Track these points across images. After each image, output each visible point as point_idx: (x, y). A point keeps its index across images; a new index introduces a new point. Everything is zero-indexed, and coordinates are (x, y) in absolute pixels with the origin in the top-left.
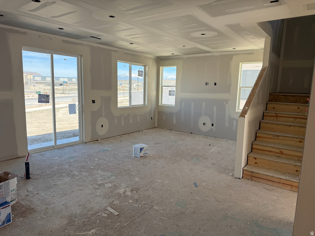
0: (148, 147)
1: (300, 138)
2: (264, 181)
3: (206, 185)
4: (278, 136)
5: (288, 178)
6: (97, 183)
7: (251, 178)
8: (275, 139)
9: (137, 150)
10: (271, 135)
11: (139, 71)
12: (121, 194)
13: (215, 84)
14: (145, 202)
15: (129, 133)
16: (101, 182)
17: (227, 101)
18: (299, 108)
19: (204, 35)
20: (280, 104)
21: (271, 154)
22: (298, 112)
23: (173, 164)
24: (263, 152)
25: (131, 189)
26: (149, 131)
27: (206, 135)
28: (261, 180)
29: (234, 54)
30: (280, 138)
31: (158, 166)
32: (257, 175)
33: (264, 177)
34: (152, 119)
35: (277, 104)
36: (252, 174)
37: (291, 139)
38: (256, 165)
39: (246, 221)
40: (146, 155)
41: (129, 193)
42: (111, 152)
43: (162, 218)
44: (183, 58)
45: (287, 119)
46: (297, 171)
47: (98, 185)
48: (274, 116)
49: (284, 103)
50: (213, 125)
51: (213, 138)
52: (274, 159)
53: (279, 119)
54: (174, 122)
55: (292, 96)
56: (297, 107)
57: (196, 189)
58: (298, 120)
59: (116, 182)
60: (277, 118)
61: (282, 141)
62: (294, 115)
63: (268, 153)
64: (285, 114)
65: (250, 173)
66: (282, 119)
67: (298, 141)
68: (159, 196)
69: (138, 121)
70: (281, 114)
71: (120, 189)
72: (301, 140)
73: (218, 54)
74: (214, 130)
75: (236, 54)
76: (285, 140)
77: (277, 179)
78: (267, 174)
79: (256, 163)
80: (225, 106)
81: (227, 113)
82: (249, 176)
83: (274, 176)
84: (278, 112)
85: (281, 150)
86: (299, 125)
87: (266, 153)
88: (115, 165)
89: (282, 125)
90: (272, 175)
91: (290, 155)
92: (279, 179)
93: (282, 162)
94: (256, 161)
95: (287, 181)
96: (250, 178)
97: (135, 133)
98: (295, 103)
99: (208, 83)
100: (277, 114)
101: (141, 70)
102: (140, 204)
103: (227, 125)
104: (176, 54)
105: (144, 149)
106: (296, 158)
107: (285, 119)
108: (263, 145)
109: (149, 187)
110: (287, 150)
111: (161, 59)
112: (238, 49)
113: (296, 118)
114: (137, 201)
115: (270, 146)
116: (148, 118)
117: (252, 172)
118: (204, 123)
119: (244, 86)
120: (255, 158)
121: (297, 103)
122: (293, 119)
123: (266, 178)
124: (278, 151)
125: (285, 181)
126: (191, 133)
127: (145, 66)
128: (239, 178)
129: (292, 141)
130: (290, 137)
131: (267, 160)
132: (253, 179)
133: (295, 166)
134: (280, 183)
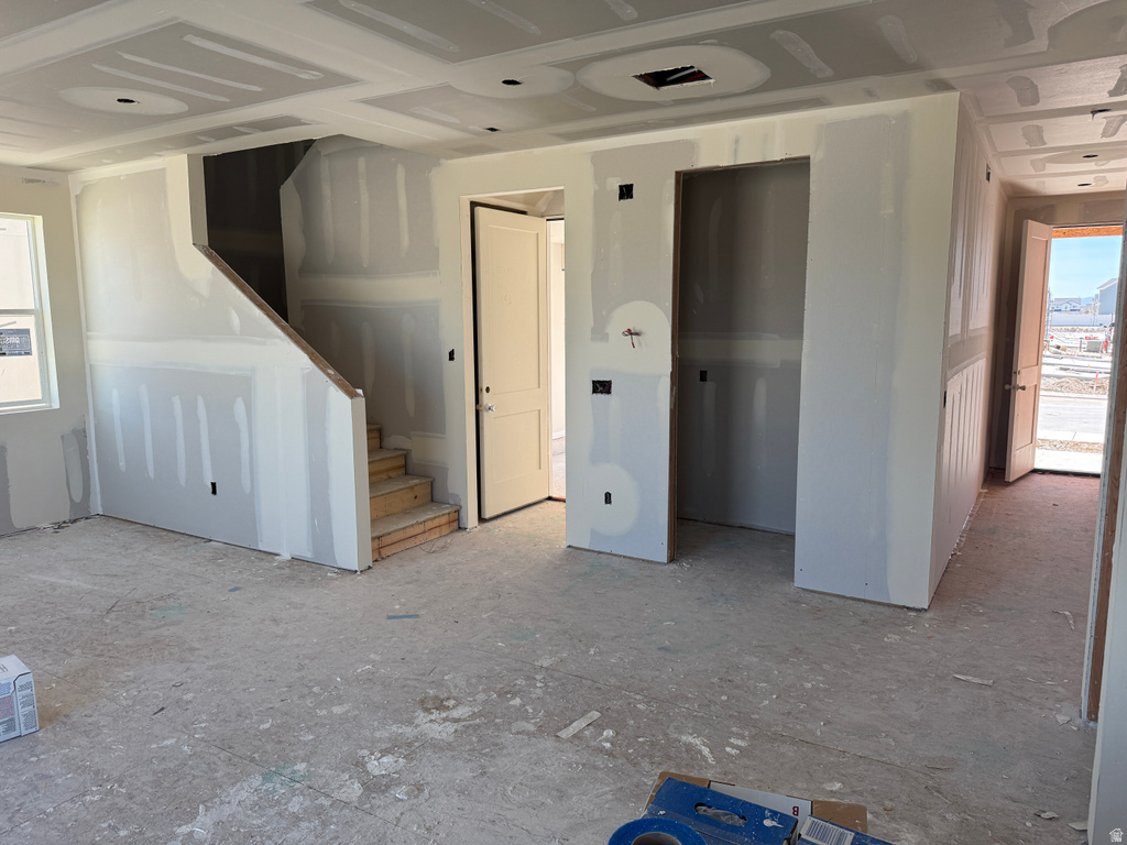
7: (380, 553)
25: (426, 711)
32: (388, 540)
36: (380, 542)
41: (459, 713)
46: (415, 498)
59: (353, 753)
65: (376, 544)
96: (376, 556)
117: (379, 537)
128: (370, 567)
132: (383, 556)
133: (412, 488)
134: (425, 532)
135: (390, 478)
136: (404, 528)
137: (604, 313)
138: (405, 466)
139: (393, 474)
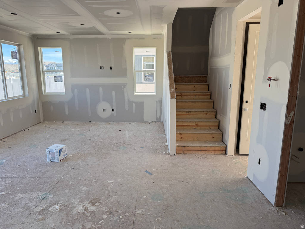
0: (66, 147)
1: (206, 111)
2: (194, 152)
3: (156, 169)
4: (190, 112)
5: (211, 145)
6: (35, 211)
7: (183, 152)
8: (188, 115)
9: (54, 153)
10: (184, 112)
11: (12, 52)
12: (83, 213)
13: (111, 68)
14: (121, 210)
15: (12, 135)
16: (40, 208)
17: (125, 85)
18: (194, 87)
19: (119, 14)
20: (181, 85)
21: (189, 127)
22: (194, 90)
23: (106, 158)
24: (183, 127)
25: (90, 202)
26: (36, 127)
27: (108, 121)
28: (191, 152)
29: (126, 38)
30: (192, 113)
31: (91, 165)
32: (187, 148)
33: (194, 148)
34: (36, 112)
35: (179, 85)
36: (184, 148)
37: (200, 113)
38: (182, 139)
39: (217, 191)
40: (66, 156)
41: (91, 208)
42: (11, 165)
43: (157, 219)
44: (69, 38)
45: (190, 96)
46: (213, 138)
47: (40, 214)
48: (179, 95)
49: (181, 84)
50: (113, 110)
51: (115, 123)
52: (194, 131)
53: (183, 97)
54: (67, 113)
55: (187, 77)
56: (193, 86)
57: (152, 176)
58: (197, 97)
59: (60, 201)
60: (182, 97)
61: (193, 115)
62: (195, 93)
63: (187, 127)
64: (188, 93)
65: (182, 148)
66: (186, 97)
67: (205, 114)
68: (128, 198)
69: (21, 116)
70: (185, 93)
71: (75, 207)
72: (206, 112)
73: (110, 37)
74: (115, 115)
75: (129, 38)
76: (195, 114)
77: (204, 148)
78: (195, 145)
79: (182, 138)
80: (123, 90)
81: (126, 98)
82: (182, 150)
83: (202, 145)
84: (182, 92)
85: (196, 123)
86: (201, 101)
87: (185, 127)
88: (35, 180)
89: (189, 102)
90: (200, 145)
91: (203, 126)
92: (205, 148)
93: (203, 133)
94: (182, 136)
95: (211, 148)
96: (181, 152)
97: (20, 133)
98: (189, 83)
99: (103, 67)
100: (182, 93)
101: (14, 50)
102: (120, 215)
103: (127, 108)
104: (62, 32)
105: (63, 150)
106: (208, 128)
107: (188, 96)
108: (183, 122)
109: (107, 192)
110: (201, 122)
111: (38, 38)
112: (133, 33)
113: (195, 95)
114: (110, 213)
115: (188, 121)
116: (32, 112)
117: (183, 147)
118: (103, 110)
119: (138, 70)
120: (181, 134)
121: (190, 83)
122: (194, 96)
123: (195, 149)
124: (194, 124)
125: (210, 148)
126: (90, 122)
127: (19, 46)
128: (174, 155)
129: (201, 114)
130: (199, 111)
131: (191, 133)
132: (184, 153)
133: (211, 134)
134: (206, 150)
135: (210, 129)
136: (195, 146)
137: (267, 68)
138: (219, 126)
139: (212, 128)
